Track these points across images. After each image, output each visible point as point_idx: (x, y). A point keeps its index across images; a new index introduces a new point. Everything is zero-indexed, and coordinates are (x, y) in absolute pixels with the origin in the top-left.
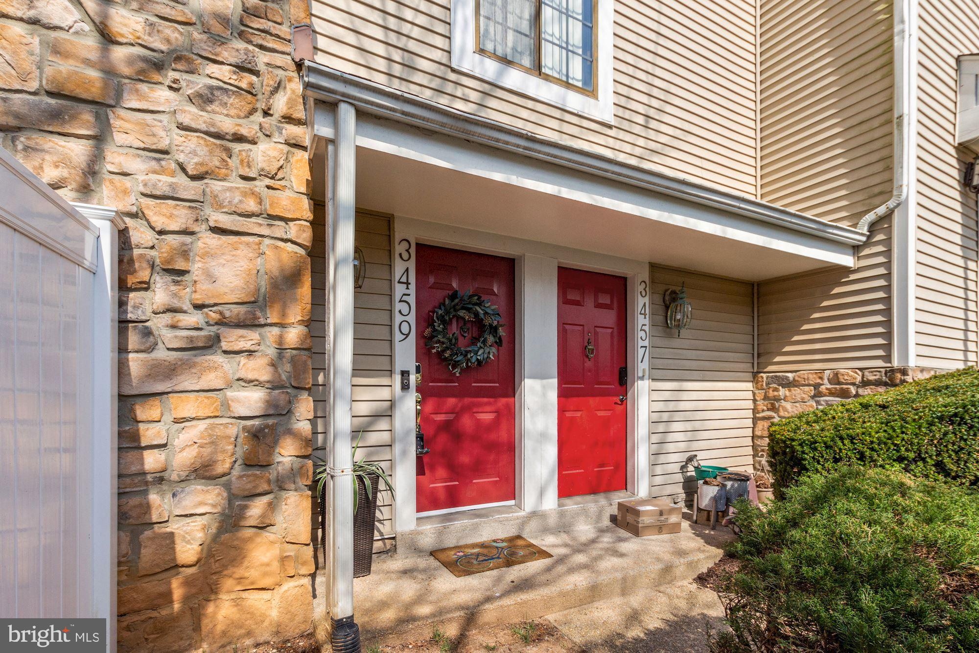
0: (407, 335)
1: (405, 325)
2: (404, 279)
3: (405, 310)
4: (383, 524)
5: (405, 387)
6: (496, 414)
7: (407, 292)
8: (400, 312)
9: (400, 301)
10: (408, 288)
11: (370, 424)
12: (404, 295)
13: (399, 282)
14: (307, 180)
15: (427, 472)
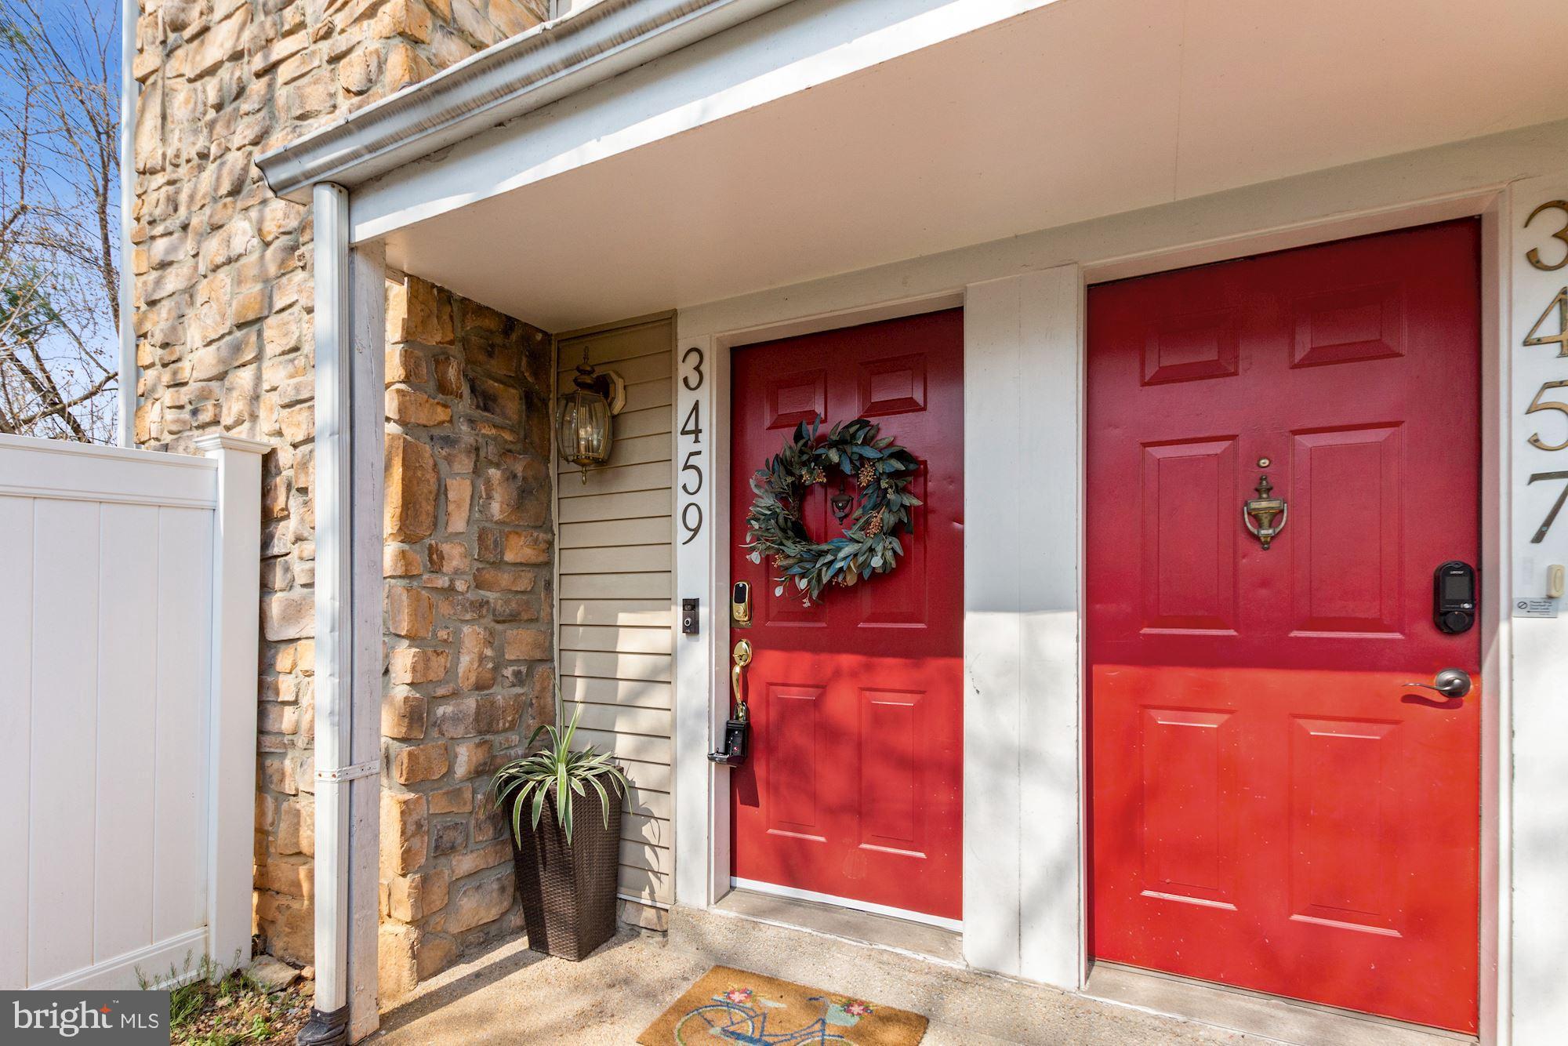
0: (696, 531)
1: (693, 513)
2: (691, 426)
3: (692, 483)
4: (659, 879)
5: (692, 628)
6: (918, 697)
7: (696, 448)
8: (684, 487)
9: (686, 467)
10: (697, 441)
11: (638, 694)
12: (691, 454)
13: (684, 432)
14: (403, 319)
15: (762, 800)
